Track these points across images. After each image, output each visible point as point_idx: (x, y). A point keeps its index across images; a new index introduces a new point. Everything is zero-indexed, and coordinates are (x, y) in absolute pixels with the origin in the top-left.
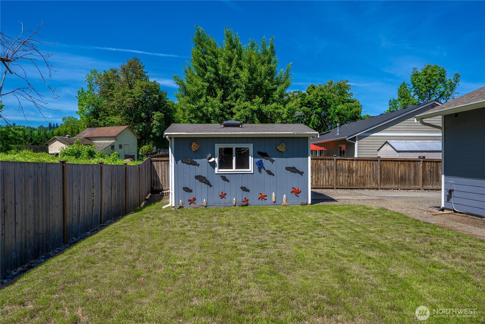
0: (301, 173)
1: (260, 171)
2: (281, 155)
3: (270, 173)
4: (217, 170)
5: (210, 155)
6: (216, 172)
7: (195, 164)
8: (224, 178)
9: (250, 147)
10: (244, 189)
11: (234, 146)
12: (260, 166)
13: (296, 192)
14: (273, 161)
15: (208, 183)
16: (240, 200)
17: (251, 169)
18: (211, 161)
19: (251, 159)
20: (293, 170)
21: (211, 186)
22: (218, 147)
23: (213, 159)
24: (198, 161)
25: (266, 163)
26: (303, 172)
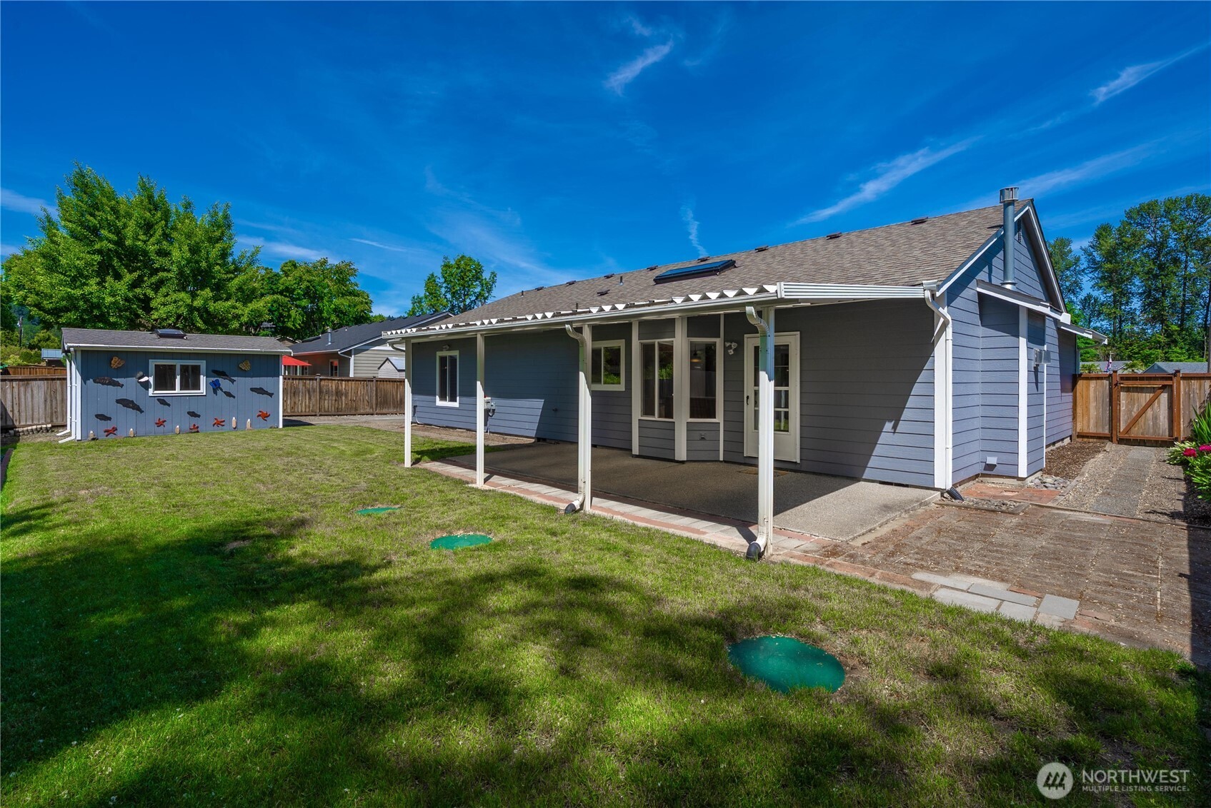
0: (271, 395)
1: (215, 392)
2: (244, 374)
3: (229, 394)
4: (151, 392)
5: (141, 373)
6: (150, 394)
7: (117, 384)
8: (162, 401)
9: (203, 364)
10: (193, 414)
11: (178, 363)
12: (215, 387)
13: (264, 416)
14: (233, 381)
15: (137, 408)
16: (187, 427)
17: (203, 390)
18: (143, 380)
19: (203, 379)
20: (260, 391)
21: (142, 412)
22: (152, 364)
23: (145, 379)
24: (120, 380)
25: (224, 383)
26: (273, 394)
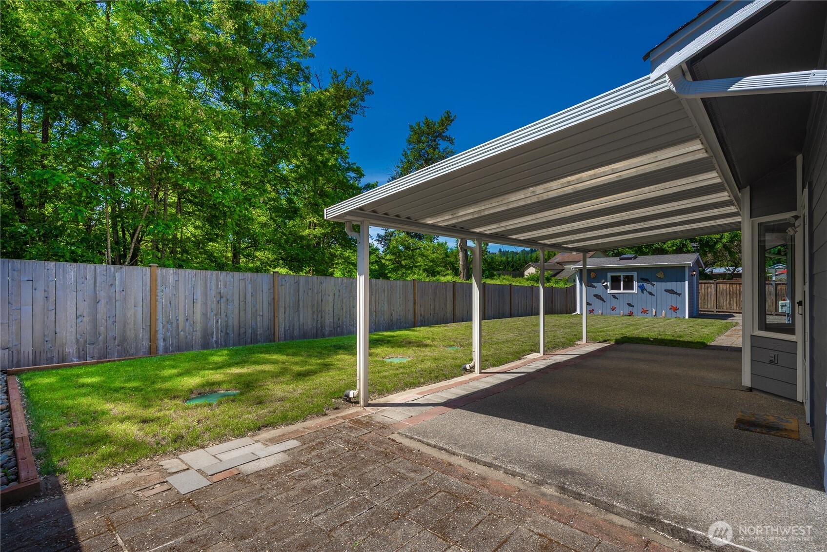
0: (679, 295)
1: (643, 292)
2: (661, 280)
3: (650, 293)
4: (609, 291)
5: (603, 281)
6: (608, 292)
7: (594, 287)
8: (614, 296)
9: (635, 274)
10: (630, 305)
11: (622, 274)
12: (642, 289)
13: (675, 309)
14: (653, 285)
15: (602, 300)
16: (627, 313)
17: (635, 291)
18: (604, 284)
19: (635, 284)
20: (672, 292)
21: (605, 302)
22: (609, 275)
23: (606, 283)
24: (595, 284)
25: (648, 286)
26: (681, 294)
